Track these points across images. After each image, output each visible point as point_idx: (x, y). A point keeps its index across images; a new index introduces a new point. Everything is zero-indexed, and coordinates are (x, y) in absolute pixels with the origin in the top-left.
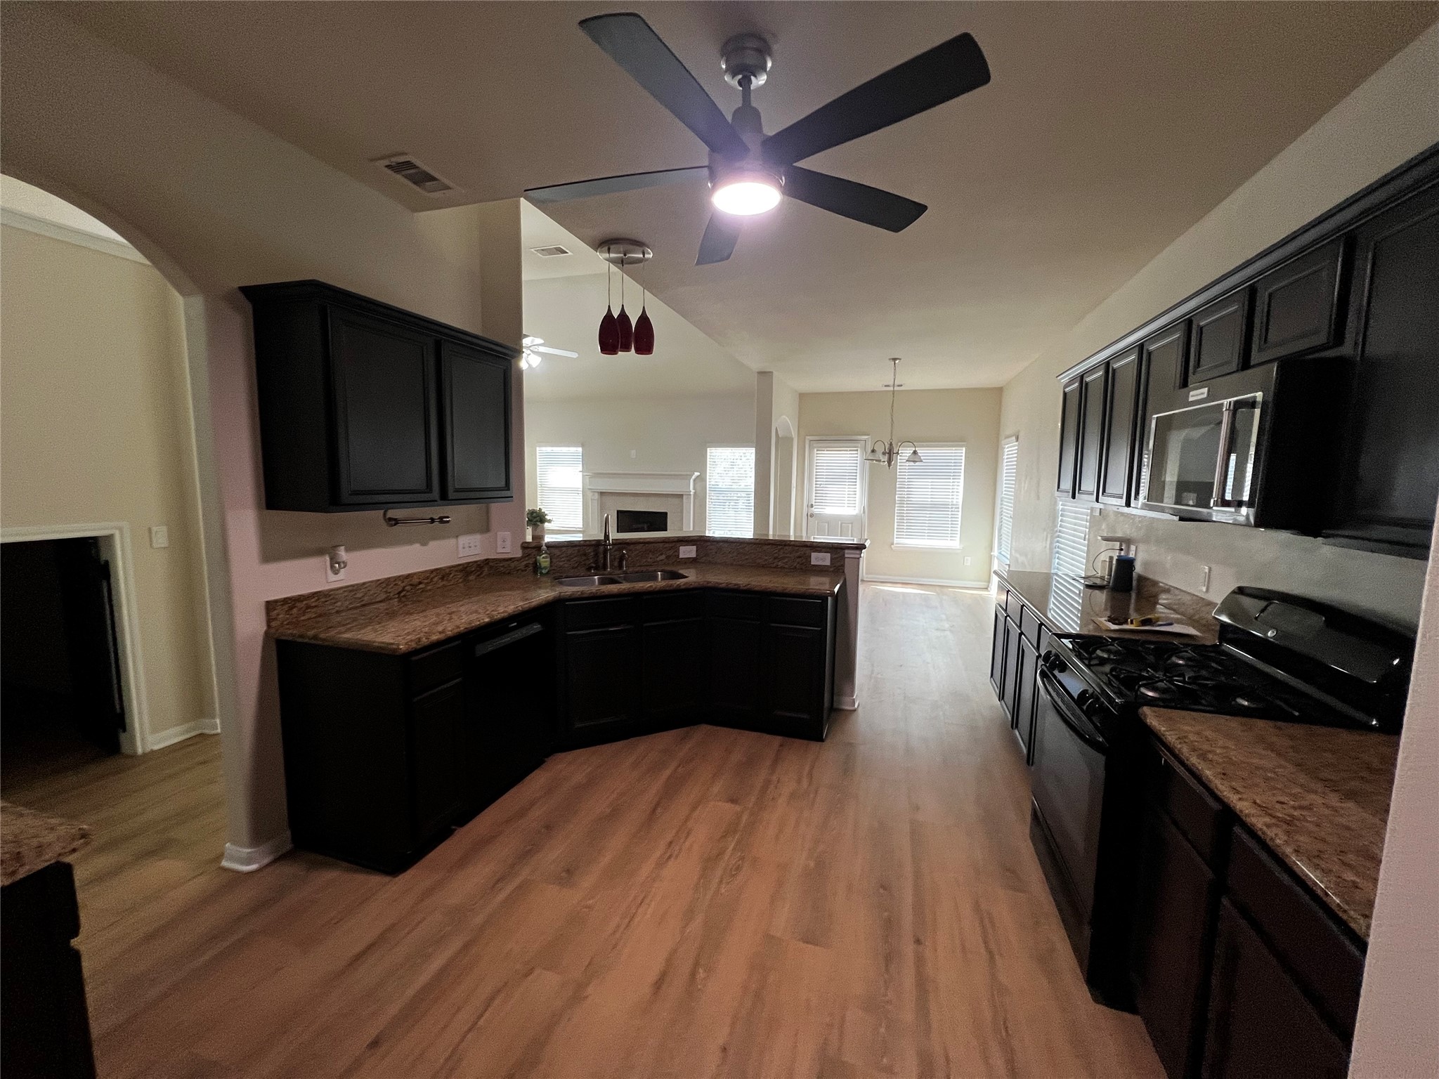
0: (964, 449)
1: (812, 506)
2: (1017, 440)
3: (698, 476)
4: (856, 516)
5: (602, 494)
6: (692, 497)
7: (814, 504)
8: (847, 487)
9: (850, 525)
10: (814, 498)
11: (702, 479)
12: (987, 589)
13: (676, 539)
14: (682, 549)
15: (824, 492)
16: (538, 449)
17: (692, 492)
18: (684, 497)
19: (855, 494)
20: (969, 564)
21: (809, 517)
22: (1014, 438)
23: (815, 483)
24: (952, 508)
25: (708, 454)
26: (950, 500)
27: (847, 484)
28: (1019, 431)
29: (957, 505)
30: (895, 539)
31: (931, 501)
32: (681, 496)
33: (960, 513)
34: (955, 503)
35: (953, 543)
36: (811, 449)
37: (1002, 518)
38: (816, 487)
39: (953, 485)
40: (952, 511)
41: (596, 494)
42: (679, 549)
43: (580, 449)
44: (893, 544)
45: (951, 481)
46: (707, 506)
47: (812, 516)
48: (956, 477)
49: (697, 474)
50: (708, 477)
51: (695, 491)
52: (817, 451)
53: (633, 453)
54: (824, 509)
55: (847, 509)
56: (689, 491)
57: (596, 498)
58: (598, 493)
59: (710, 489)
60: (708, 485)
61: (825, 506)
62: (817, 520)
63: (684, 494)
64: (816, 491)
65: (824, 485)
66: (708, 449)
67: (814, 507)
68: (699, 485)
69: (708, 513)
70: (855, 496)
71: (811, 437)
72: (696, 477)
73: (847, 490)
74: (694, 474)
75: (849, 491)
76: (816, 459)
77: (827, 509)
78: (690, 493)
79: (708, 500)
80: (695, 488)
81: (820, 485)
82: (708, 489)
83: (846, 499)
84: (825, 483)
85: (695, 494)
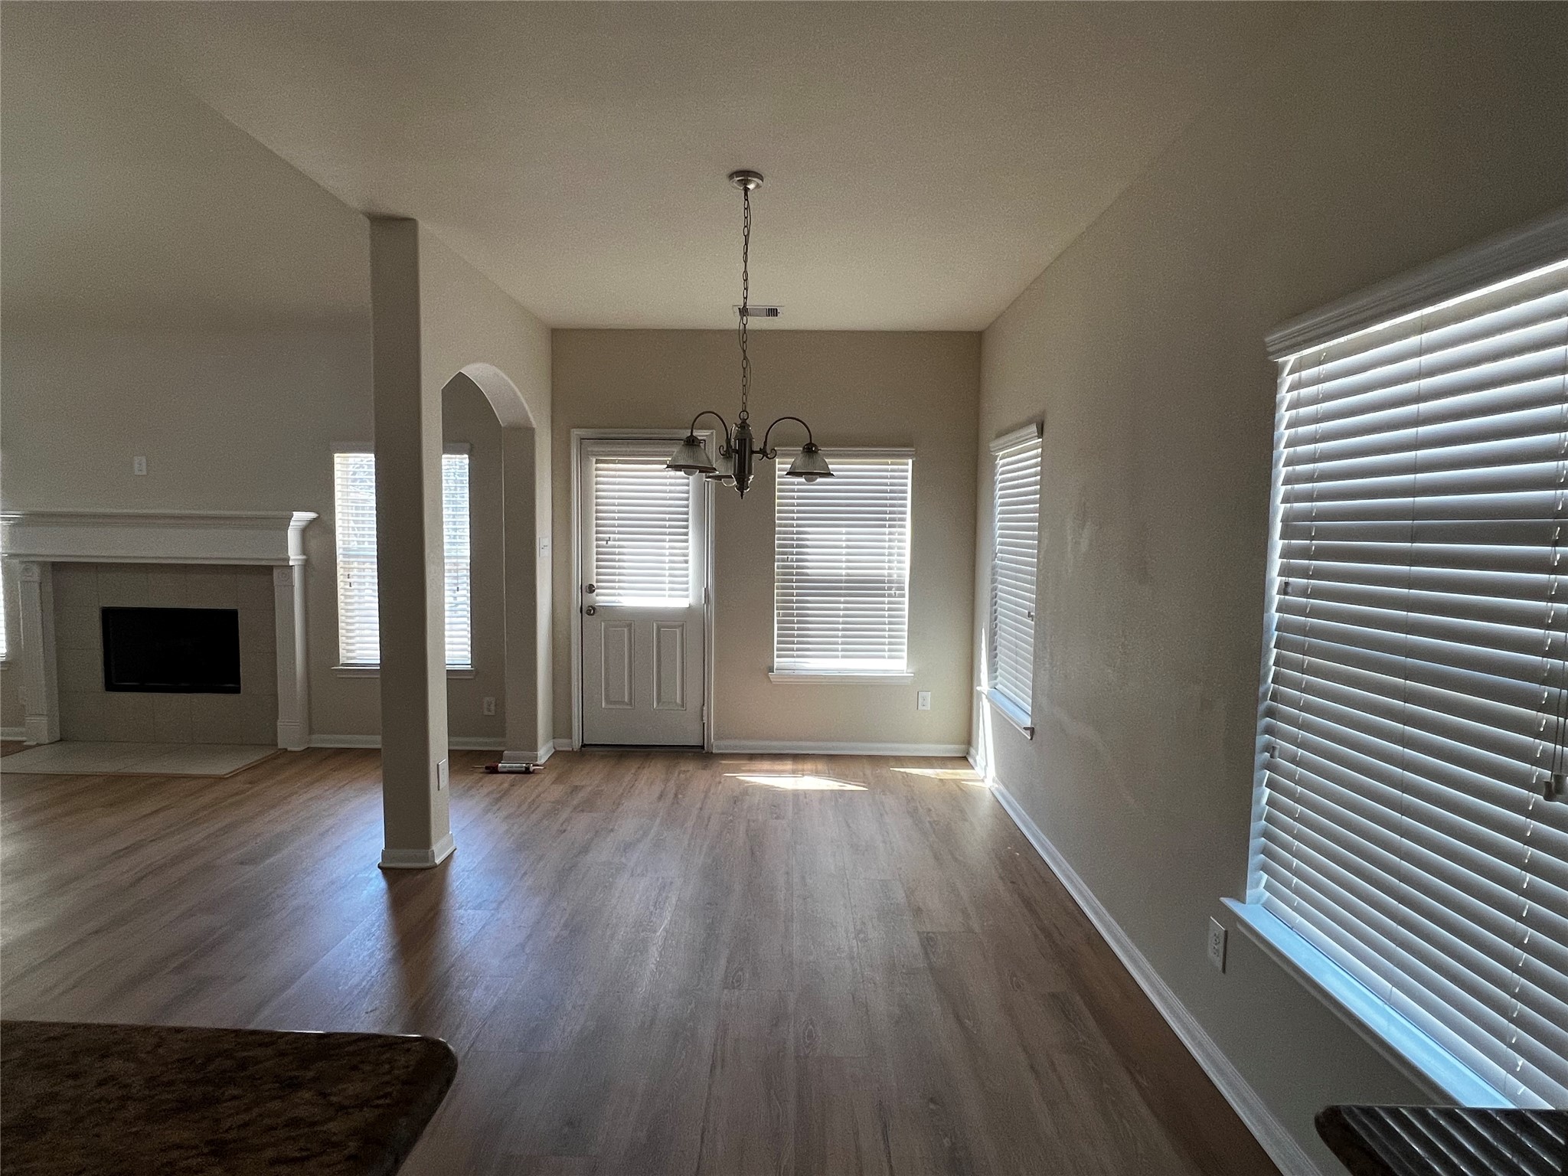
0: (910, 461)
1: (591, 589)
2: (1041, 433)
3: (312, 522)
4: (690, 609)
5: (58, 568)
6: (297, 575)
7: (595, 584)
8: (667, 545)
9: (678, 631)
10: (594, 570)
11: (324, 531)
12: (965, 758)
15: (617, 550)
17: (294, 556)
18: (275, 572)
19: (686, 562)
20: (928, 707)
22: (1033, 428)
23: (595, 536)
24: (890, 589)
25: (337, 467)
26: (885, 572)
27: (667, 538)
28: (1044, 413)
29: (898, 582)
30: (776, 660)
31: (848, 575)
32: (268, 570)
33: (906, 600)
34: (895, 577)
35: (894, 664)
36: (583, 458)
37: (996, 611)
38: (598, 546)
39: (890, 540)
40: (890, 596)
41: (36, 570)
44: (771, 670)
45: (887, 530)
46: (340, 591)
47: (592, 610)
48: (894, 522)
49: (300, 518)
50: (338, 523)
51: (304, 557)
52: (596, 463)
53: (140, 466)
54: (619, 595)
55: (670, 596)
56: (288, 559)
57: (36, 577)
58: (39, 563)
59: (345, 553)
60: (341, 542)
61: (620, 588)
62: (604, 621)
63: (272, 566)
64: (599, 556)
65: (615, 540)
66: (336, 455)
67: (596, 591)
68: (313, 544)
69: (343, 611)
70: (685, 565)
71: (582, 432)
72: (304, 523)
73: (667, 552)
74: (297, 515)
75: (671, 555)
76: (596, 484)
77: (625, 595)
78: (291, 563)
79: (340, 578)
80: (304, 549)
81: (607, 541)
82: (339, 551)
83: (667, 573)
84: (617, 536)
85: (306, 566)
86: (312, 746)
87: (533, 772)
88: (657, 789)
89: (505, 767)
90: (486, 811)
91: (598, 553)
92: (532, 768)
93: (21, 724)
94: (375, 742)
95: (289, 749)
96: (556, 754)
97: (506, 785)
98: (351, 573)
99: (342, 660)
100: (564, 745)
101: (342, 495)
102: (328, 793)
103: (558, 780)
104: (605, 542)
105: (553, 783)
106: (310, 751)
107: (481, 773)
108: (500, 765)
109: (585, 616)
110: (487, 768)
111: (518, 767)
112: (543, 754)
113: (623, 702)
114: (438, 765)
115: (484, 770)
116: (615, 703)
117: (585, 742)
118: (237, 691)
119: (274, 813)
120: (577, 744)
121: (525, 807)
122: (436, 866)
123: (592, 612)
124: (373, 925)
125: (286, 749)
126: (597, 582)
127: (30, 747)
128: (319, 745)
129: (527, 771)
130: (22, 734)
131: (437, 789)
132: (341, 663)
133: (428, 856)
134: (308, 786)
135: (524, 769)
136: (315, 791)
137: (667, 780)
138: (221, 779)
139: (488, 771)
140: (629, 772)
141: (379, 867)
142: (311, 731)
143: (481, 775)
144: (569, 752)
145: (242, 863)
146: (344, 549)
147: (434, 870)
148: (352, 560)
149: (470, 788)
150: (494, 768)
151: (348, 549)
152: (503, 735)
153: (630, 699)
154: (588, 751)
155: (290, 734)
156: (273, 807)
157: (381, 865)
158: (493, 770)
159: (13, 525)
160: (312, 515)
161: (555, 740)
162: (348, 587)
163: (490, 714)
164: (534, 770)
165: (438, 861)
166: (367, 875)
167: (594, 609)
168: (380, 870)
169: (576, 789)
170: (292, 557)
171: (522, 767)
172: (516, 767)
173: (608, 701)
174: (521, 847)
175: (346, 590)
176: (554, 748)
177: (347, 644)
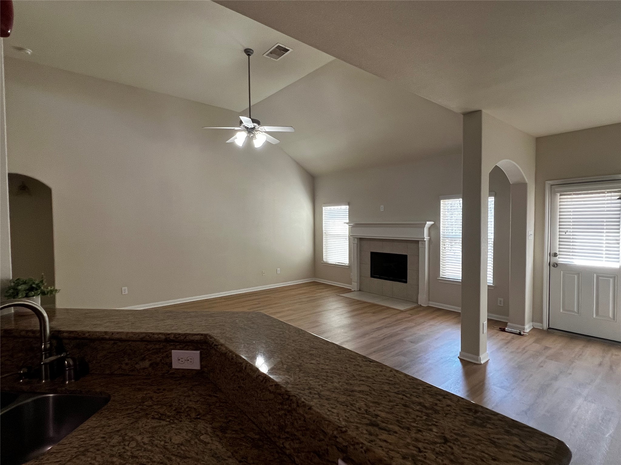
1: (555, 255)
3: (432, 225)
5: (361, 239)
6: (427, 243)
7: (558, 253)
8: (604, 234)
9: (611, 280)
10: (558, 246)
11: (436, 228)
13: (163, 337)
14: (176, 354)
15: (571, 237)
16: (324, 208)
17: (426, 238)
18: (420, 242)
21: (551, 267)
23: (558, 230)
25: (442, 205)
27: (605, 231)
32: (417, 242)
36: (553, 193)
38: (560, 235)
42: (171, 353)
43: (348, 207)
46: (441, 250)
47: (556, 265)
49: (429, 223)
50: (441, 225)
51: (429, 238)
52: (560, 196)
53: (382, 208)
54: (572, 259)
55: (605, 261)
56: (424, 238)
57: (356, 242)
58: (357, 238)
59: (443, 236)
60: (442, 232)
61: (572, 255)
62: (563, 270)
63: (419, 241)
64: (560, 240)
65: (570, 232)
66: (441, 201)
67: (558, 256)
68: (433, 233)
69: (442, 258)
70: (617, 245)
71: (551, 182)
72: (429, 226)
73: (604, 238)
74: (427, 222)
75: (607, 240)
76: (560, 205)
77: (576, 259)
78: (425, 240)
79: (441, 246)
80: (429, 235)
81: (566, 232)
82: (441, 236)
83: (604, 249)
84: (572, 230)
85: (430, 240)
86: (429, 305)
87: (523, 335)
88: (597, 360)
89: (509, 330)
90: (501, 347)
91: (559, 238)
92: (522, 333)
93: (351, 284)
94: (458, 309)
95: (422, 305)
96: (534, 329)
97: (509, 338)
98: (445, 244)
99: (441, 276)
100: (538, 325)
101: (443, 215)
102: (437, 324)
103: (536, 341)
104: (564, 233)
105: (534, 342)
106: (429, 307)
107: (497, 330)
108: (506, 328)
109: (552, 267)
110: (500, 328)
111: (516, 331)
112: (528, 328)
113: (573, 311)
114: (483, 323)
115: (498, 329)
116: (567, 311)
117: (550, 327)
118: (406, 282)
119: (419, 327)
120: (545, 326)
121: (520, 350)
122: (481, 364)
123: (556, 266)
124: (458, 380)
125: (421, 305)
126: (559, 251)
127: (353, 291)
128: (432, 306)
129: (520, 334)
130: (351, 287)
131: (482, 333)
132: (440, 276)
133: (478, 359)
134: (429, 320)
135: (518, 333)
136: (432, 323)
137: (604, 357)
138: (402, 311)
139: (500, 330)
140: (578, 347)
141: (458, 357)
142: (429, 300)
143: (497, 331)
144: (541, 329)
145: (411, 342)
146: (443, 235)
147: (481, 366)
148: (446, 239)
149: (493, 335)
150: (503, 329)
151: (445, 235)
152: (508, 316)
153: (578, 310)
154: (551, 331)
155: (423, 300)
156: (419, 325)
157: (459, 357)
158: (503, 330)
159: (352, 227)
160: (432, 223)
161: (533, 323)
162: (444, 249)
163: (501, 305)
164: (523, 334)
165: (482, 362)
166: (454, 359)
167: (557, 264)
168: (459, 359)
169: (546, 348)
170: (425, 238)
171: (517, 332)
172: (514, 331)
173: (564, 309)
174: (520, 367)
175: (443, 250)
176: (533, 326)
177: (443, 270)
